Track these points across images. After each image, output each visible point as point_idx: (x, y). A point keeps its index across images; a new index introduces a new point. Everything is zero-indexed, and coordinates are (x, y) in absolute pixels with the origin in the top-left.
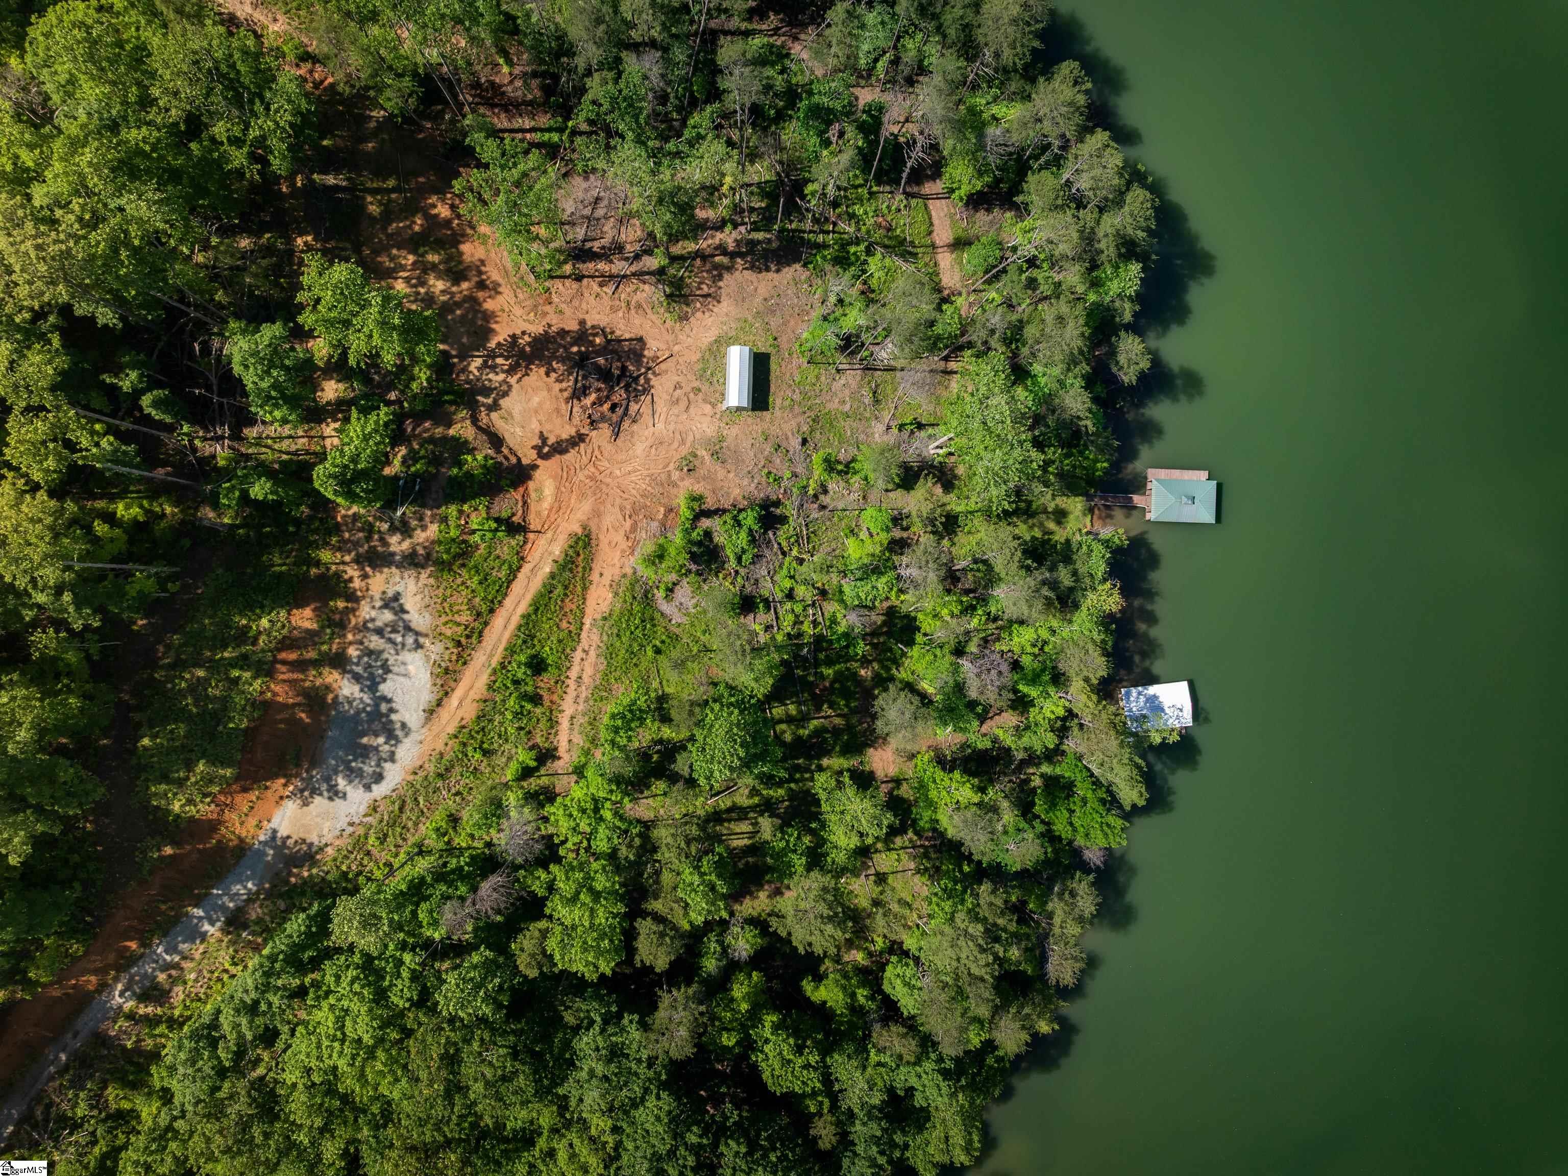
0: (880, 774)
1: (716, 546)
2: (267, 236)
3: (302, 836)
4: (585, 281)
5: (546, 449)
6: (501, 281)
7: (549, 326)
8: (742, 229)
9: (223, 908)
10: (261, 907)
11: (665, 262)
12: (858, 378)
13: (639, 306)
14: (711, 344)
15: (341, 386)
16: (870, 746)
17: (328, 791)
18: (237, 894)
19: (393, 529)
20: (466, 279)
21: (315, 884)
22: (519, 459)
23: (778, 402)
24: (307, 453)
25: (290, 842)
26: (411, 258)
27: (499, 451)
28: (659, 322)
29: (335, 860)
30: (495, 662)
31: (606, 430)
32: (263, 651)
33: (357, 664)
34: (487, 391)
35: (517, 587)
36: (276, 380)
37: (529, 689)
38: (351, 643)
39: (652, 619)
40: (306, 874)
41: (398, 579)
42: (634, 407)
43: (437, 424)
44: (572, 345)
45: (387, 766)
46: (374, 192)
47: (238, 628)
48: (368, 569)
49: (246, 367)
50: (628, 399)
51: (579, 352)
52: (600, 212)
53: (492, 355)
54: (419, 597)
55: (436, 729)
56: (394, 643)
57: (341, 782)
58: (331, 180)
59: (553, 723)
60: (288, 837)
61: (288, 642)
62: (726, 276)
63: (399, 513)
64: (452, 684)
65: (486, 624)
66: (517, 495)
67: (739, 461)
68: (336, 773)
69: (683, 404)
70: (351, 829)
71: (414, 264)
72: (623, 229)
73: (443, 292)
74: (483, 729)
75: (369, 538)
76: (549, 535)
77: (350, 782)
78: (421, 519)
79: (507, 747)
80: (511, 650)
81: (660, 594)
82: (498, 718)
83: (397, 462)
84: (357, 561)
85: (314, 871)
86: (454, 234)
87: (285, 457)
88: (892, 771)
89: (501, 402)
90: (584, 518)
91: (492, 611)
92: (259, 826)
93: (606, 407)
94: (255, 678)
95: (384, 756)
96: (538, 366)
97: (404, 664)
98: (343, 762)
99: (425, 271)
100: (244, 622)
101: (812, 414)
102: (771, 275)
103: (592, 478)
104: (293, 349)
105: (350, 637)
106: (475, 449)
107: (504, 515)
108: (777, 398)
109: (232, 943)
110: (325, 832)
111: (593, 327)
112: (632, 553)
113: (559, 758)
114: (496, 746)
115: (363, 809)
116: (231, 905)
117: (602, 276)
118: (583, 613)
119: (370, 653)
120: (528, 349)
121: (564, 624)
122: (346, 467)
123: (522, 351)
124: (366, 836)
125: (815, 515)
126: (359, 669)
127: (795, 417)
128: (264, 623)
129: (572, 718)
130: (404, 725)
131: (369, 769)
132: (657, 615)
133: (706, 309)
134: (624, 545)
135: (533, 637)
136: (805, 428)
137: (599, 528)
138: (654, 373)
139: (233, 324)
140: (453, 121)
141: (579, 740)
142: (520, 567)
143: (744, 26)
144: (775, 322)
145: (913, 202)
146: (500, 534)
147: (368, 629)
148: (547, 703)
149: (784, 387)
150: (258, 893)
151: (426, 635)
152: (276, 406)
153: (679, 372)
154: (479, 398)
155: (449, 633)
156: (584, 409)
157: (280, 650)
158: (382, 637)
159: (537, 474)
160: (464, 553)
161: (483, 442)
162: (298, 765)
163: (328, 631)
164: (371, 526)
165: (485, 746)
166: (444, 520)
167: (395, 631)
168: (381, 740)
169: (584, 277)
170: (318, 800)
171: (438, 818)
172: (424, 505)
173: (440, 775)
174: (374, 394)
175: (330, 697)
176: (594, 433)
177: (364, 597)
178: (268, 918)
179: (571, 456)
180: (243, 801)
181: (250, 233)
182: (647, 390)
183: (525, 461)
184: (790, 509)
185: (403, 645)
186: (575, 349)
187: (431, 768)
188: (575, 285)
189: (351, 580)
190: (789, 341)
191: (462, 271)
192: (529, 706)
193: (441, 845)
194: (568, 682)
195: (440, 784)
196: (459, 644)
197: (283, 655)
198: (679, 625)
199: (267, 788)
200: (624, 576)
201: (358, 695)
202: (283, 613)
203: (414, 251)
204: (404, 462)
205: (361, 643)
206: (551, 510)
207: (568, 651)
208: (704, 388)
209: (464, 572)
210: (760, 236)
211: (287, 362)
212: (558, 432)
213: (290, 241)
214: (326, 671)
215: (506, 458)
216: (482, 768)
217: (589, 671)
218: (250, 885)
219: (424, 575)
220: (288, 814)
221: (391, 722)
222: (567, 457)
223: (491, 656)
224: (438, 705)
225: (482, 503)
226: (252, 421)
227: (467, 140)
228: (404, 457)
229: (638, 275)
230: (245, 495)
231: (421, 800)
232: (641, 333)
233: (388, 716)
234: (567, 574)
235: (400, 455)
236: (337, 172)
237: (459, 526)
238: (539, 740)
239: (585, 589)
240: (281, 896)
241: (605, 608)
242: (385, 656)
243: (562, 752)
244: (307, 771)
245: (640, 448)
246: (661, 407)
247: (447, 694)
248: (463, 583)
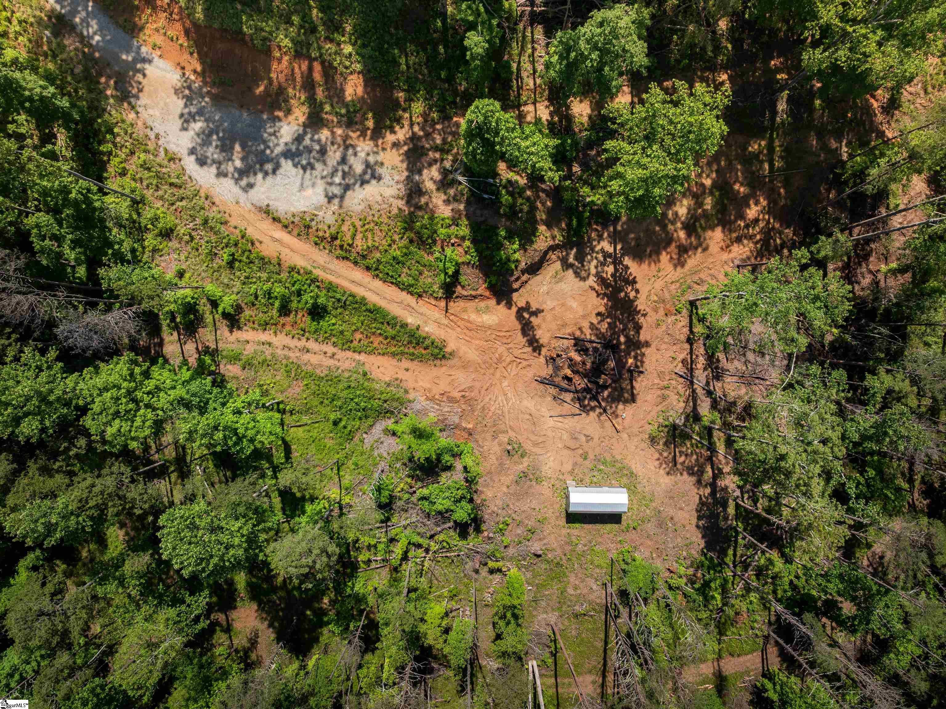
0: (234, 615)
1: (438, 475)
2: (730, 46)
3: (145, 89)
4: (687, 346)
5: (526, 315)
6: (687, 267)
7: (645, 315)
8: (738, 493)
9: (74, 12)
10: (76, 49)
11: (706, 421)
12: (598, 601)
13: (664, 398)
14: (629, 469)
15: (585, 120)
16: (259, 606)
17: (190, 113)
18: (88, 25)
19: (445, 172)
20: (689, 235)
21: (99, 101)
22: (517, 290)
23: (576, 532)
24: (519, 88)
25: (139, 77)
26: (708, 182)
27: (523, 272)
28: (649, 418)
29: (123, 121)
30: (317, 272)
31: (546, 371)
32: (320, 48)
33: (312, 140)
34: (580, 258)
35: (392, 292)
36: (586, 58)
37: (294, 305)
38: (333, 133)
39: (366, 417)
40: (109, 92)
41: (396, 178)
42: (568, 397)
43: (550, 212)
44: (627, 336)
45: (213, 170)
46: (771, 148)
47: (341, 22)
48: (406, 148)
49: (601, 24)
50: (577, 392)
51: (619, 343)
52: (751, 356)
53: (617, 262)
54: (379, 199)
55: (252, 217)
56: (333, 175)
57: (198, 126)
58: (782, 106)
59: (264, 326)
60: (144, 75)
61: (331, 72)
62: (694, 479)
63: (460, 178)
64: (296, 232)
65: (356, 263)
66: (482, 289)
67: (519, 496)
68: (206, 120)
69: (572, 444)
70: (153, 137)
71: (703, 185)
72: (735, 379)
73: (676, 214)
74: (251, 262)
75: (436, 149)
76: (445, 321)
77: (198, 135)
78: (455, 199)
79: (238, 284)
80: (331, 287)
81: (390, 424)
82: (264, 275)
83: (512, 176)
84: (414, 138)
85: (111, 101)
86: (731, 223)
87: (514, 66)
88: (237, 625)
89: (570, 271)
90: (461, 353)
91: (368, 268)
92: (154, 47)
93: (568, 372)
94: (292, 40)
95: (223, 167)
96: (606, 305)
97: (313, 185)
98: (217, 127)
99: (695, 196)
100: (348, 28)
101: (564, 562)
102: (694, 521)
103: (500, 360)
104: (621, 74)
105: (339, 131)
106: (526, 250)
107: (462, 278)
108: (577, 529)
109: (40, 21)
110: (151, 112)
111: (643, 355)
112: (428, 399)
113: (231, 332)
114: (238, 273)
115: (172, 148)
116: (77, 20)
117: (692, 362)
118: (370, 353)
119: (323, 152)
120: (622, 295)
121: (358, 336)
122: (497, 134)
123: (621, 290)
124: (146, 151)
125: (469, 565)
126: (307, 141)
127: (561, 546)
128: (348, 49)
129: (270, 344)
130: (251, 186)
131: (212, 152)
132: (370, 421)
133: (661, 461)
134: (436, 391)
135: (344, 307)
136: (550, 556)
137: (451, 367)
138: (601, 414)
139: (646, 13)
140: (837, 220)
141: (249, 350)
142: (411, 294)
143: (918, 478)
144: (651, 527)
145: (760, 641)
146: (442, 276)
147: (347, 148)
148: (282, 320)
149: (589, 537)
150: (90, 46)
151: (341, 207)
152: (561, 58)
153: (602, 439)
154: (575, 250)
155: (344, 228)
156: (567, 349)
157: (323, 63)
158: (338, 164)
159: (502, 308)
160: (423, 243)
161: (532, 257)
162: (214, 84)
163: (343, 111)
164: (448, 152)
165: (237, 264)
166: (455, 222)
167: (345, 175)
168: (238, 163)
169: (691, 345)
170: (181, 103)
171: (170, 220)
172: (468, 203)
173: (206, 222)
174: (578, 151)
175: (280, 114)
176: (542, 360)
177: (377, 146)
178: (64, 56)
179: (521, 340)
180: (175, 30)
181: (731, 30)
182: (585, 409)
183: (515, 295)
184: (473, 541)
185: (331, 184)
186: (622, 339)
187: (212, 213)
188: (683, 338)
189: (393, 132)
190: (632, 540)
191: (695, 231)
192: (277, 304)
193: (144, 222)
194: (304, 340)
195: (198, 221)
196: (334, 238)
197: (317, 67)
198: (362, 441)
199: (191, 54)
200: (406, 392)
201: (282, 141)
202: (358, 67)
203: (715, 185)
204: (509, 182)
205: (333, 143)
206: (469, 321)
207: (334, 339)
208: (587, 462)
209: (405, 242)
210: (731, 510)
211: (607, 69)
212: (543, 326)
213: (725, 68)
214: (305, 109)
215: (517, 279)
216: (217, 260)
217: (314, 359)
218: (97, 38)
219: (401, 203)
220: (168, 76)
221: (255, 174)
222: (519, 335)
223: (324, 269)
224: (274, 219)
225: (473, 257)
226: (549, 33)
227: (823, 238)
228: (517, 182)
229: (694, 396)
230: (472, 26)
231: (184, 203)
232: (640, 399)
233: (261, 170)
234: (406, 339)
235: (516, 178)
236: (791, 113)
237: (449, 237)
238: (247, 313)
239: (394, 355)
240: (86, 70)
241: (376, 374)
242: (319, 166)
243: (237, 334)
244: (208, 93)
245: (529, 404)
246: (570, 423)
247: (286, 227)
248: (394, 241)
